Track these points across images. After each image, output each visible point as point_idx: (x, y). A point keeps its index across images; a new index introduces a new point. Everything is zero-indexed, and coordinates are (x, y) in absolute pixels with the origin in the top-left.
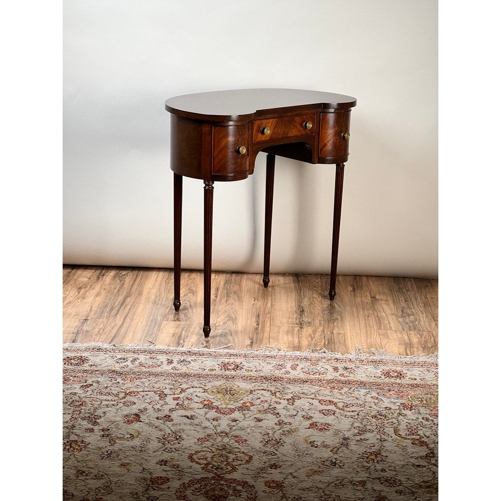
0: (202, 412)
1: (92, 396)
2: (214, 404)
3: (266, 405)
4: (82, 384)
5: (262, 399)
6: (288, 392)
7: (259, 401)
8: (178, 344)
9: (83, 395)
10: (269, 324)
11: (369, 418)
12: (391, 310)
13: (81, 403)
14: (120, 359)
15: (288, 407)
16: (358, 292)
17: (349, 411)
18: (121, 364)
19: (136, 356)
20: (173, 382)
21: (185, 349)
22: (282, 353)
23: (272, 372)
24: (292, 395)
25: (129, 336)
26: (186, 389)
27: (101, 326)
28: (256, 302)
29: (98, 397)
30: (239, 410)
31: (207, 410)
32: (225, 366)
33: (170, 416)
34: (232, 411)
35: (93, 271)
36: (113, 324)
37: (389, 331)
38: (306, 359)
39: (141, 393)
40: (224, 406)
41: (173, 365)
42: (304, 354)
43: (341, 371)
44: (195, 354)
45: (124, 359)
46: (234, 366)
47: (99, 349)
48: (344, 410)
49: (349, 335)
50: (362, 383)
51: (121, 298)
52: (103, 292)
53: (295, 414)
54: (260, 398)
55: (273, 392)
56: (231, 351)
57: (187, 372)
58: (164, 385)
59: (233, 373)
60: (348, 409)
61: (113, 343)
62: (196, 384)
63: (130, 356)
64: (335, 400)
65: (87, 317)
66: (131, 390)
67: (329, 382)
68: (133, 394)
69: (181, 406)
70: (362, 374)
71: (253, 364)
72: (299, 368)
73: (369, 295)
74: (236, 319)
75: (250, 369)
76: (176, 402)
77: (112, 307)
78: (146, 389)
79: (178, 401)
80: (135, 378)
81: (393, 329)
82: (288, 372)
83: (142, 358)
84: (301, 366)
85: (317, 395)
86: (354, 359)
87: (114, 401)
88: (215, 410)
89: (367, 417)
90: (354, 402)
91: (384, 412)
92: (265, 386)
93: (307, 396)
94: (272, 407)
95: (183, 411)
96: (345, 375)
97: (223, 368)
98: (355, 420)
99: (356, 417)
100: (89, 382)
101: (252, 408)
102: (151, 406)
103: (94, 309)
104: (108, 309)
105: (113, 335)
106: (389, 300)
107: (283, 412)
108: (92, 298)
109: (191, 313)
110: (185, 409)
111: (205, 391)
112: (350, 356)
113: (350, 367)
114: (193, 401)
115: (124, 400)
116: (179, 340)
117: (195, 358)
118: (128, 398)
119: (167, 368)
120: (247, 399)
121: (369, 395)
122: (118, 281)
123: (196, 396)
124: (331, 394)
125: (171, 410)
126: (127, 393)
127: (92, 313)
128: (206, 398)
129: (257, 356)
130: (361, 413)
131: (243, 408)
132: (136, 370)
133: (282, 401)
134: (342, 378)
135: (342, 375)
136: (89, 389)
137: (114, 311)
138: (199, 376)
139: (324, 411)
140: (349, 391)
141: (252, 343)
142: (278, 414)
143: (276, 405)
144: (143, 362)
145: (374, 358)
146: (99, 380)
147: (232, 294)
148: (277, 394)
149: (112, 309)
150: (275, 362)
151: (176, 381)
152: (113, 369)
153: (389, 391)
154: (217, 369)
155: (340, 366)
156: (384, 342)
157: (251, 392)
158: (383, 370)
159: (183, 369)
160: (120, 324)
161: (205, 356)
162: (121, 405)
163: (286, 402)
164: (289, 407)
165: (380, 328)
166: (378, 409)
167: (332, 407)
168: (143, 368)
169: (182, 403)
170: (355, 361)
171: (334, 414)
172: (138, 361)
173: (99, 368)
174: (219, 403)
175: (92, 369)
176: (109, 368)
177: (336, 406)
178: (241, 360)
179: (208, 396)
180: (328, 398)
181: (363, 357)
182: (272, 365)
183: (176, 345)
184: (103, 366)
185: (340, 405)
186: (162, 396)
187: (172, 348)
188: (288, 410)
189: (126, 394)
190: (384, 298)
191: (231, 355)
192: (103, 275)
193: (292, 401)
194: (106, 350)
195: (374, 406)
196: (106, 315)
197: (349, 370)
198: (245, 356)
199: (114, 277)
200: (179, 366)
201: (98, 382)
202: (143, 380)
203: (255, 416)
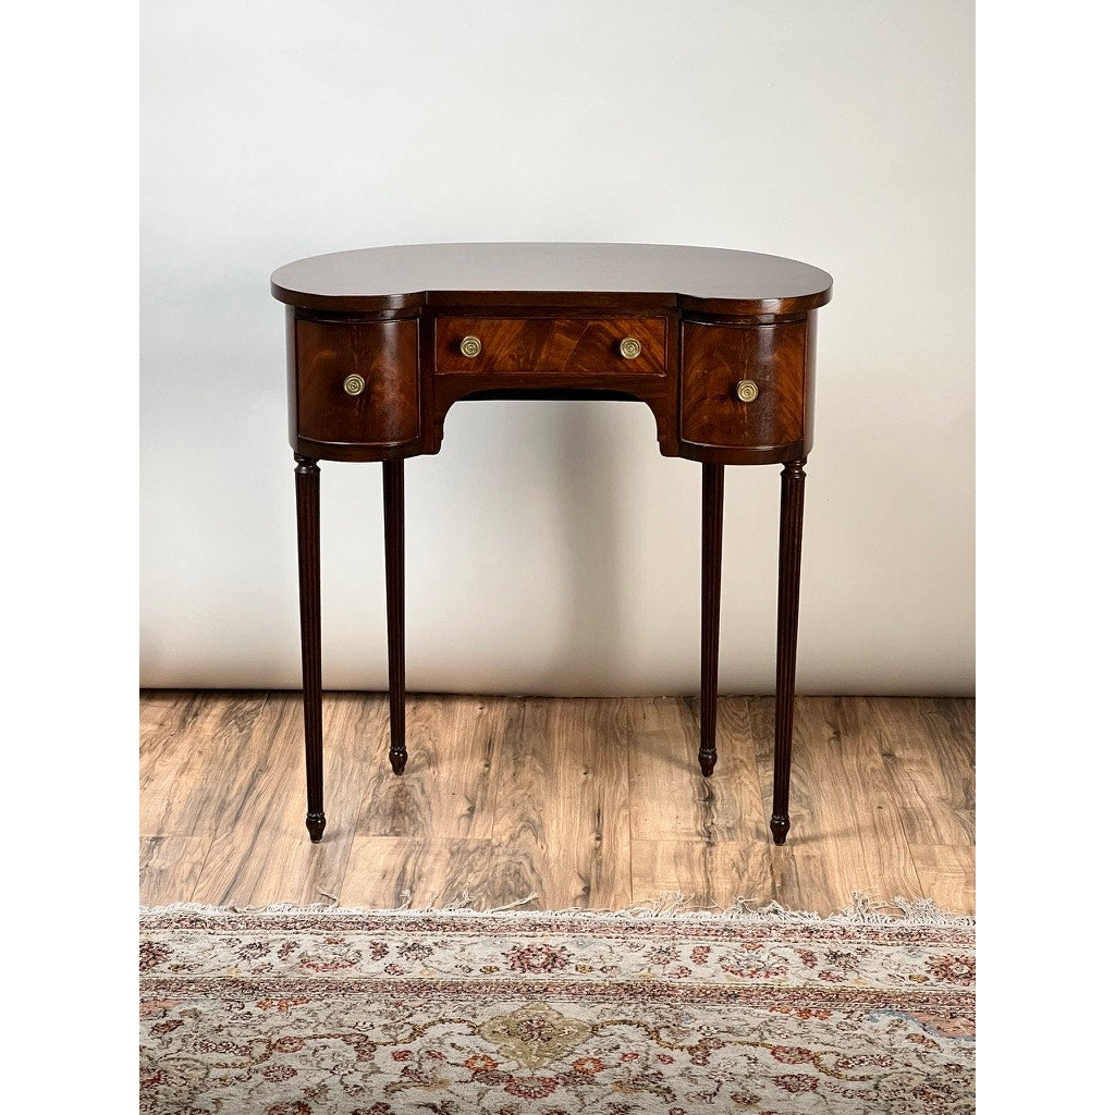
0: (470, 1091)
1: (183, 1054)
2: (500, 1067)
3: (636, 1068)
4: (154, 1023)
5: (623, 1049)
6: (691, 1026)
7: (616, 1055)
8: (399, 901)
9: (160, 1053)
10: (626, 836)
11: (906, 1096)
12: (938, 789)
13: (154, 1074)
14: (251, 946)
15: (694, 1072)
16: (847, 742)
17: (853, 1079)
18: (253, 960)
19: (290, 937)
20: (392, 1008)
21: (415, 913)
22: (666, 916)
23: (646, 971)
24: (701, 1037)
25: (271, 882)
26: (425, 1027)
27: (198, 856)
28: (590, 776)
29: (199, 1056)
30: (566, 1084)
31: (483, 1085)
32: (521, 958)
33: (387, 1107)
34: (549, 1085)
35: (170, 704)
36: (227, 851)
37: (937, 849)
38: (730, 932)
39: (310, 1042)
40: (526, 1073)
41: (388, 960)
42: (723, 918)
43: (822, 964)
44: (442, 926)
45: (260, 947)
46: (545, 956)
47: (195, 922)
48: (839, 1076)
49: (835, 862)
50: (879, 996)
51: (243, 778)
52: (198, 761)
53: (712, 1091)
54: (617, 1047)
55: (652, 1027)
56: (536, 916)
57: (426, 978)
58: (368, 1016)
59: (544, 976)
60: (851, 1073)
61: (230, 904)
62: (449, 1011)
63: (276, 938)
64: (814, 1049)
65: (161, 831)
66: (284, 1033)
67: (795, 995)
68: (287, 1046)
69: (414, 1076)
70: (878, 971)
71: (595, 951)
72: (712, 958)
73: (876, 750)
74: (542, 826)
75: (588, 964)
76: (401, 1065)
77: (224, 802)
78: (322, 1031)
79: (407, 1063)
80: (291, 999)
81: (947, 840)
82: (685, 971)
83: (307, 942)
84: (717, 952)
85: (766, 1034)
86: (854, 930)
87: (241, 1066)
88: (503, 1086)
89: (902, 1095)
90: (862, 1050)
91: (944, 1077)
92: (628, 1011)
93: (739, 1039)
94: (651, 1071)
95: (421, 1091)
96: (834, 974)
97: (518, 963)
98: (870, 1104)
99: (873, 1095)
100: (174, 1015)
101: (599, 1077)
102: (338, 1078)
103: (177, 808)
104: (213, 808)
105: (229, 880)
106: (931, 762)
107: (680, 1086)
108: (171, 778)
109: (426, 813)
110: (426, 1085)
111: (476, 1031)
112: (842, 921)
113: (845, 953)
114: (445, 1061)
115: (267, 1063)
116: (403, 886)
117: (445, 938)
118: (277, 1058)
119: (371, 968)
120: (587, 1049)
121: (900, 1031)
122: (235, 729)
123: (453, 1045)
124: (800, 1030)
125: (390, 1089)
126: (274, 1042)
127: (172, 821)
128: (477, 1051)
129: (602, 927)
130: (884, 1082)
131: (578, 1077)
132: (294, 976)
133: (675, 1054)
134: (828, 985)
135: (825, 975)
136: (173, 1034)
137: (228, 814)
138: (454, 989)
139: (787, 1079)
140: (848, 1021)
141: (587, 890)
142: (668, 1090)
143: (663, 1068)
144: (310, 953)
145: (905, 923)
146: (199, 1007)
147: (529, 757)
148: (663, 1033)
149: (222, 809)
150: (649, 944)
151: (397, 1005)
152: (234, 975)
153: (952, 1017)
154: (503, 968)
155: (819, 948)
156: (927, 878)
157: (595, 1029)
158: (931, 958)
159: (415, 971)
160: (244, 848)
161: (470, 932)
162: (259, 1077)
163: (686, 1056)
164: (697, 1070)
165: (912, 839)
166: (927, 1069)
167: (807, 1069)
168: (311, 970)
169: (416, 1066)
170: (858, 935)
171: (814, 1087)
172: (298, 952)
173: (196, 974)
174: (514, 1065)
175: (178, 976)
176: (223, 973)
177: (817, 1066)
178: (565, 939)
179: (483, 1044)
180: (796, 1042)
181: (879, 921)
182: (642, 953)
183: (391, 902)
184: (207, 967)
185: (829, 1061)
186: (365, 1047)
187: (382, 912)
188: (693, 1079)
189: (271, 1047)
190: (917, 756)
191: (535, 926)
192: (196, 715)
193: (701, 1053)
194: (213, 924)
195: (917, 1063)
196: (207, 824)
197: (843, 960)
198: (572, 928)
199: (225, 719)
200: (402, 963)
201: (196, 1015)
202: (313, 1005)
203: (611, 1099)
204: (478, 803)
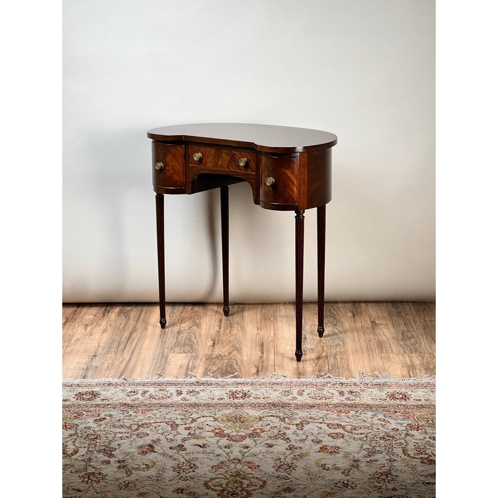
0: (214, 440)
1: (106, 429)
2: (225, 432)
3: (276, 431)
4: (95, 419)
5: (271, 425)
6: (297, 417)
7: (269, 427)
8: (186, 375)
9: (97, 429)
10: (273, 352)
11: (377, 439)
12: (392, 334)
13: (95, 436)
14: (131, 392)
15: (298, 432)
16: (358, 318)
17: (357, 434)
18: (132, 397)
19: (146, 389)
20: (184, 412)
21: (193, 380)
22: (289, 380)
23: (280, 399)
24: (301, 420)
25: (138, 370)
26: (197, 419)
27: (110, 361)
28: (259, 331)
29: (112, 430)
30: (250, 437)
31: (219, 438)
32: (233, 395)
33: (183, 446)
34: (243, 438)
35: (98, 308)
36: (121, 359)
37: (391, 355)
38: (311, 384)
39: (153, 424)
40: (235, 434)
41: (183, 396)
42: (309, 380)
43: (347, 395)
44: (203, 384)
45: (134, 392)
46: (242, 394)
47: (110, 384)
48: (352, 433)
49: (352, 360)
50: (368, 405)
51: (127, 334)
52: (109, 329)
53: (304, 439)
54: (269, 424)
55: (282, 417)
56: (238, 380)
57: (197, 402)
58: (175, 415)
59: (242, 401)
60: (357, 432)
61: (123, 377)
62: (206, 413)
63: (141, 389)
64: (343, 424)
65: (96, 353)
66: (144, 422)
67: (336, 406)
68: (145, 426)
69: (194, 436)
70: (368, 397)
71: (261, 392)
72: (305, 393)
73: (368, 320)
74: (241, 349)
75: (258, 397)
76: (188, 431)
77: (119, 342)
78: (158, 420)
79: (190, 431)
80: (147, 409)
81: (395, 352)
82: (295, 398)
83: (152, 390)
84: (307, 391)
85: (325, 419)
86: (359, 383)
87: (128, 433)
88: (226, 438)
89: (376, 439)
90: (361, 424)
91: (392, 433)
92: (273, 412)
93: (314, 421)
94: (281, 432)
95: (195, 440)
96: (351, 398)
97: (231, 396)
98: (364, 442)
99: (365, 439)
100: (102, 416)
101: (262, 434)
102: (164, 436)
103: (102, 345)
104: (115, 345)
105: (122, 370)
106: (389, 325)
107: (293, 437)
108: (99, 334)
109: (197, 345)
110: (197, 438)
111: (216, 420)
112: (355, 380)
113: (355, 391)
114: (204, 430)
115: (137, 432)
116: (188, 370)
117: (204, 388)
118: (141, 430)
119: (177, 399)
120: (257, 425)
121: (375, 417)
122: (124, 317)
123: (207, 425)
124: (338, 418)
125: (184, 440)
126: (140, 424)
127: (100, 349)
128: (216, 426)
129: (263, 384)
130: (369, 435)
131: (254, 435)
132: (147, 402)
133: (291, 426)
134: (349, 402)
135: (348, 399)
136: (102, 422)
137: (122, 347)
138: (208, 406)
139: (333, 435)
140: (356, 414)
141: (258, 371)
142: (288, 439)
143: (286, 431)
144: (153, 394)
145: (378, 381)
146: (112, 413)
147: (236, 325)
148: (286, 420)
149: (119, 345)
150: (281, 389)
151: (186, 411)
152: (125, 402)
153: (395, 413)
154: (226, 398)
155: (345, 390)
156: (387, 365)
157: (260, 419)
158: (388, 392)
159: (193, 399)
160: (128, 358)
161: (213, 386)
162: (135, 436)
163: (295, 427)
164: (299, 432)
165: (382, 352)
166: (386, 430)
167: (341, 431)
168: (154, 400)
169: (193, 432)
170: (360, 385)
171: (343, 437)
172: (148, 393)
173: (110, 402)
174: (230, 431)
175: (104, 403)
176: (121, 401)
177: (344, 430)
178: (248, 388)
179: (219, 424)
180: (336, 422)
181: (368, 380)
182: (278, 392)
183: (183, 376)
184: (114, 399)
185: (349, 428)
186: (174, 426)
187: (180, 380)
188: (297, 435)
189: (139, 426)
190: (384, 322)
191: (238, 384)
192: (108, 312)
193: (300, 426)
194: (116, 385)
195: (381, 428)
196: (113, 350)
197: (354, 394)
198: (252, 384)
199: (119, 314)
200: (188, 397)
201: (111, 416)
202: (155, 412)
203: (266, 442)
204: (216, 342)
